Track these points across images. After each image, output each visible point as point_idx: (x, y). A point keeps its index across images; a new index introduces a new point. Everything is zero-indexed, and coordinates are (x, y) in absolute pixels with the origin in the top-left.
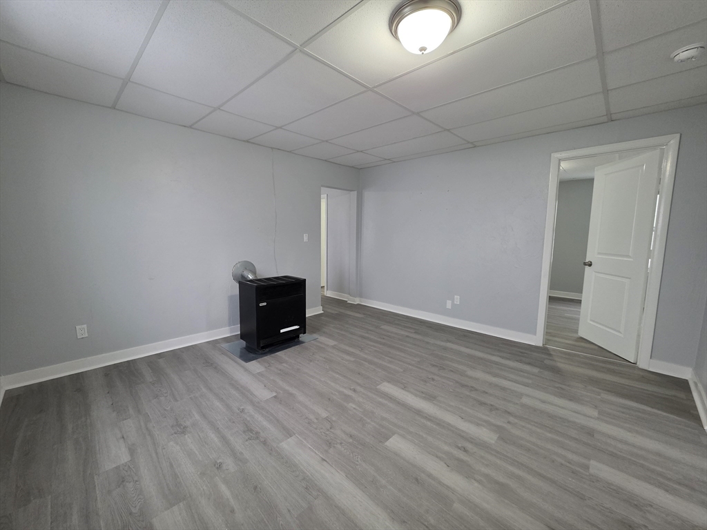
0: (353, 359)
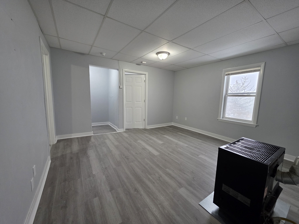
0: (167, 170)
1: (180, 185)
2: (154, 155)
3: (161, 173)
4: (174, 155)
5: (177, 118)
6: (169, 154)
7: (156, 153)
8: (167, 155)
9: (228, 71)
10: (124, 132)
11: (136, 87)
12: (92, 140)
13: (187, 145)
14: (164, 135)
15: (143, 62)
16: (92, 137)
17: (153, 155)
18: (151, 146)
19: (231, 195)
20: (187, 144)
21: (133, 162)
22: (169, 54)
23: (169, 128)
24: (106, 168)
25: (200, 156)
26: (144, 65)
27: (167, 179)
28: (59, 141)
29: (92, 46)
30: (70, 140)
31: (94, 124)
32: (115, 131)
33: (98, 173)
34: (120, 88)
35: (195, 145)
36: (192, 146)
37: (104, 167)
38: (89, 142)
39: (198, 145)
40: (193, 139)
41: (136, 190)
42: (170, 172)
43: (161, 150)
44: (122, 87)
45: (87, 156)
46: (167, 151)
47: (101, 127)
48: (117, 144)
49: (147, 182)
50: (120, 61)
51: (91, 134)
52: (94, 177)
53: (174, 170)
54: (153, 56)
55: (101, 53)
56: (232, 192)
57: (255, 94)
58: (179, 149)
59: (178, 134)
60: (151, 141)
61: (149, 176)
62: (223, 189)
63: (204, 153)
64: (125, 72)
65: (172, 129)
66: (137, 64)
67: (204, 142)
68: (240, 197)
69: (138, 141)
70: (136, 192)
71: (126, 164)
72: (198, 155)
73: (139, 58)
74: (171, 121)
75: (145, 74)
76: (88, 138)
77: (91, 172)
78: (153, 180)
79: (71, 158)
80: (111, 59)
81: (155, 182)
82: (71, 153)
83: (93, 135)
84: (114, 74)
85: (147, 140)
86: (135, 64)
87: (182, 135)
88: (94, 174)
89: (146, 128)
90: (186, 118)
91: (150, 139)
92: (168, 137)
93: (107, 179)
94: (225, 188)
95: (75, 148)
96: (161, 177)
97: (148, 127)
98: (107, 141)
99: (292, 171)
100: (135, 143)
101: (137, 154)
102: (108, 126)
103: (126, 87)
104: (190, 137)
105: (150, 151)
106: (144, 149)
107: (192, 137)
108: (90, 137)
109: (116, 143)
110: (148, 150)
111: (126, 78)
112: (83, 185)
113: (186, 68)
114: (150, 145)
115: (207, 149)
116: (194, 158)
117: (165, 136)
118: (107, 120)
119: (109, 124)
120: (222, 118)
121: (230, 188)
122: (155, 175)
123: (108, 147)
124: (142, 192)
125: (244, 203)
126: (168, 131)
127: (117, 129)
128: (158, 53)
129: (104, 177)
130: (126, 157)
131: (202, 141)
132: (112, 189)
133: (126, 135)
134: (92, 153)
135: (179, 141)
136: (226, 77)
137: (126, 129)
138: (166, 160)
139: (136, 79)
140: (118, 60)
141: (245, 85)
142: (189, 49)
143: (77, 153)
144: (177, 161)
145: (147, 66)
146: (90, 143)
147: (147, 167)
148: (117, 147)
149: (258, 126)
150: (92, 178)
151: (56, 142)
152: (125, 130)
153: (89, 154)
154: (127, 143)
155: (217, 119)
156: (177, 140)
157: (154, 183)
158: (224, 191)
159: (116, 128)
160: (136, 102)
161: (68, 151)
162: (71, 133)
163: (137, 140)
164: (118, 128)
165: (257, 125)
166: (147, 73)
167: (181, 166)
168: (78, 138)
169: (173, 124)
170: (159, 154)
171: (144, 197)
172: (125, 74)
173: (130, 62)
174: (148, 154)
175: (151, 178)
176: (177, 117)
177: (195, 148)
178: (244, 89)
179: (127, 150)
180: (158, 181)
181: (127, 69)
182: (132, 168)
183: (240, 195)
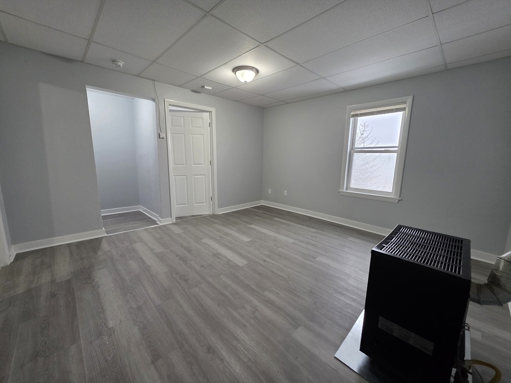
1: (295, 323)
2: (238, 266)
3: (256, 302)
4: (273, 262)
5: (270, 192)
6: (264, 261)
7: (240, 262)
8: (262, 262)
9: (356, 110)
10: (173, 224)
11: (192, 137)
12: (105, 246)
13: (293, 241)
14: (251, 224)
15: (206, 87)
16: (104, 241)
17: (235, 267)
18: (230, 248)
19: (395, 335)
20: (293, 238)
21: (197, 286)
22: (257, 71)
23: (257, 210)
24: (139, 308)
25: (319, 259)
26: (208, 92)
27: (268, 312)
28: (19, 257)
29: (89, 41)
30: (51, 252)
31: (105, 212)
32: (154, 222)
33: (121, 322)
34: (160, 138)
35: (306, 238)
36: (302, 241)
37: (134, 306)
38: (96, 252)
39: (311, 238)
40: (301, 228)
41: (210, 350)
42: (272, 297)
43: (248, 255)
44: (165, 137)
45: (93, 284)
46: (260, 255)
47: (123, 218)
48: (160, 251)
49: (232, 326)
50: (157, 81)
51: (101, 233)
52: (111, 335)
53: (279, 292)
54: (226, 74)
55: (114, 61)
56: (397, 331)
57: (397, 149)
58: (280, 249)
59: (274, 220)
60: (228, 238)
61: (234, 313)
62: (379, 327)
63: (324, 253)
64: (170, 105)
65: (263, 212)
66: (193, 91)
67: (320, 232)
68: (414, 340)
69: (204, 241)
70: (210, 355)
71: (184, 293)
72: (315, 258)
73: (197, 77)
74: (260, 198)
75: (210, 112)
76: (94, 244)
77: (105, 324)
78: (242, 320)
79: (53, 295)
80: (138, 76)
81: (247, 324)
82: (53, 282)
83: (106, 235)
84: (145, 108)
85: (221, 237)
86: (189, 91)
87: (281, 223)
88: (112, 327)
89: (216, 213)
90: (286, 191)
91: (227, 234)
92: (257, 228)
93: (144, 335)
94: (383, 323)
95: (63, 269)
96: (257, 310)
97: (220, 212)
98: (139, 247)
99: (495, 283)
100: (198, 246)
101: (204, 267)
102: (139, 214)
103: (173, 136)
104: (295, 225)
105: (228, 259)
106: (217, 255)
107: (299, 224)
108: (99, 240)
109: (159, 249)
110: (225, 257)
111: (172, 119)
112: (84, 359)
113: (284, 103)
114: (227, 246)
115: (327, 244)
116: (309, 263)
117: (252, 226)
118: (136, 202)
119: (141, 209)
120: (346, 190)
121: (393, 324)
122: (244, 307)
123: (141, 259)
124: (224, 353)
125: (421, 349)
126: (257, 216)
127: (158, 219)
128: (236, 69)
129: (136, 330)
130: (181, 276)
131: (316, 230)
132: (156, 357)
133: (177, 230)
134: (104, 278)
135: (279, 233)
136: (352, 119)
137: (177, 218)
138: (260, 274)
139: (192, 120)
140: (152, 80)
141: (364, 136)
142: (295, 64)
143: (69, 282)
144: (281, 274)
145: (212, 95)
146: (100, 253)
147: (228, 294)
148: (161, 257)
149: (402, 200)
150: (106, 338)
151: (12, 261)
152: (174, 221)
153: (96, 280)
154: (182, 246)
155: (339, 191)
156: (275, 232)
157: (245, 326)
158: (383, 329)
159: (156, 217)
160: (195, 164)
161: (45, 278)
162: (52, 234)
163: (201, 239)
164: (160, 216)
165: (400, 199)
166: (213, 110)
167: (290, 282)
168: (69, 245)
169: (263, 203)
170: (247, 263)
171: (228, 363)
172: (171, 111)
173: (179, 86)
174: (226, 266)
175: (238, 317)
176: (270, 190)
177: (308, 243)
178: (363, 143)
179: (184, 260)
180: (252, 321)
181: (174, 99)
182: (197, 300)
183: (413, 335)
